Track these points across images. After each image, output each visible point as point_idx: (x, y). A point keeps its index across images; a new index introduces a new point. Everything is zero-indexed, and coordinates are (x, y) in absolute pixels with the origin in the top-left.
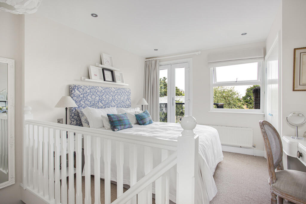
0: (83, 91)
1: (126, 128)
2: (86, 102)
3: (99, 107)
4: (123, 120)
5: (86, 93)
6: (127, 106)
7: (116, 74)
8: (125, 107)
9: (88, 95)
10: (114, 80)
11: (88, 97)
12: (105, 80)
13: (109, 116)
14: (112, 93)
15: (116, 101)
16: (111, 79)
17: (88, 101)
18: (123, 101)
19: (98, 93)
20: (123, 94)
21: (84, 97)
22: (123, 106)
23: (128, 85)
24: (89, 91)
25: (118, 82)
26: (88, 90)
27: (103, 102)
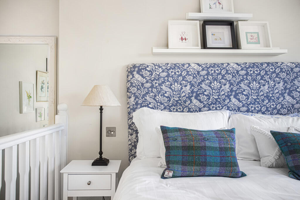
0: (152, 74)
1: (206, 174)
2: (159, 98)
3: (192, 110)
4: (204, 148)
5: (158, 79)
6: (283, 111)
7: (243, 29)
8: (276, 111)
9: (163, 82)
10: (236, 44)
11: (163, 87)
12: (204, 45)
13: (165, 130)
14: (229, 77)
15: (242, 97)
16: (227, 41)
17: (163, 95)
18: (267, 97)
19: (190, 78)
20: (267, 78)
21: (152, 87)
22: (267, 110)
23: (285, 51)
24: (165, 74)
26: (163, 71)
27: (203, 98)
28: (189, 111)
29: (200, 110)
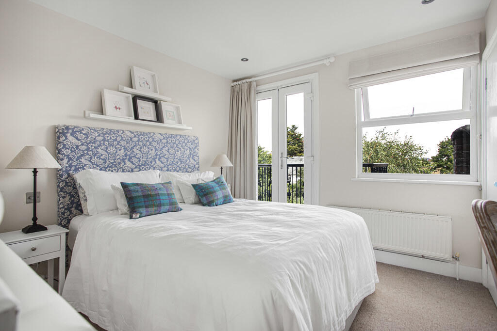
0: (87, 138)
1: (161, 212)
2: (95, 160)
3: (125, 171)
4: (158, 195)
5: (94, 143)
6: (190, 170)
7: (165, 108)
8: (185, 170)
9: (99, 146)
10: (159, 118)
11: (99, 150)
12: (136, 117)
14: (155, 144)
15: (164, 160)
16: (153, 116)
17: (99, 158)
18: (180, 160)
19: (124, 143)
20: (180, 146)
21: (88, 149)
22: (180, 169)
23: (190, 128)
24: (100, 138)
25: (169, 122)
26: (99, 135)
27: (135, 160)
28: (123, 171)
29: (132, 171)
